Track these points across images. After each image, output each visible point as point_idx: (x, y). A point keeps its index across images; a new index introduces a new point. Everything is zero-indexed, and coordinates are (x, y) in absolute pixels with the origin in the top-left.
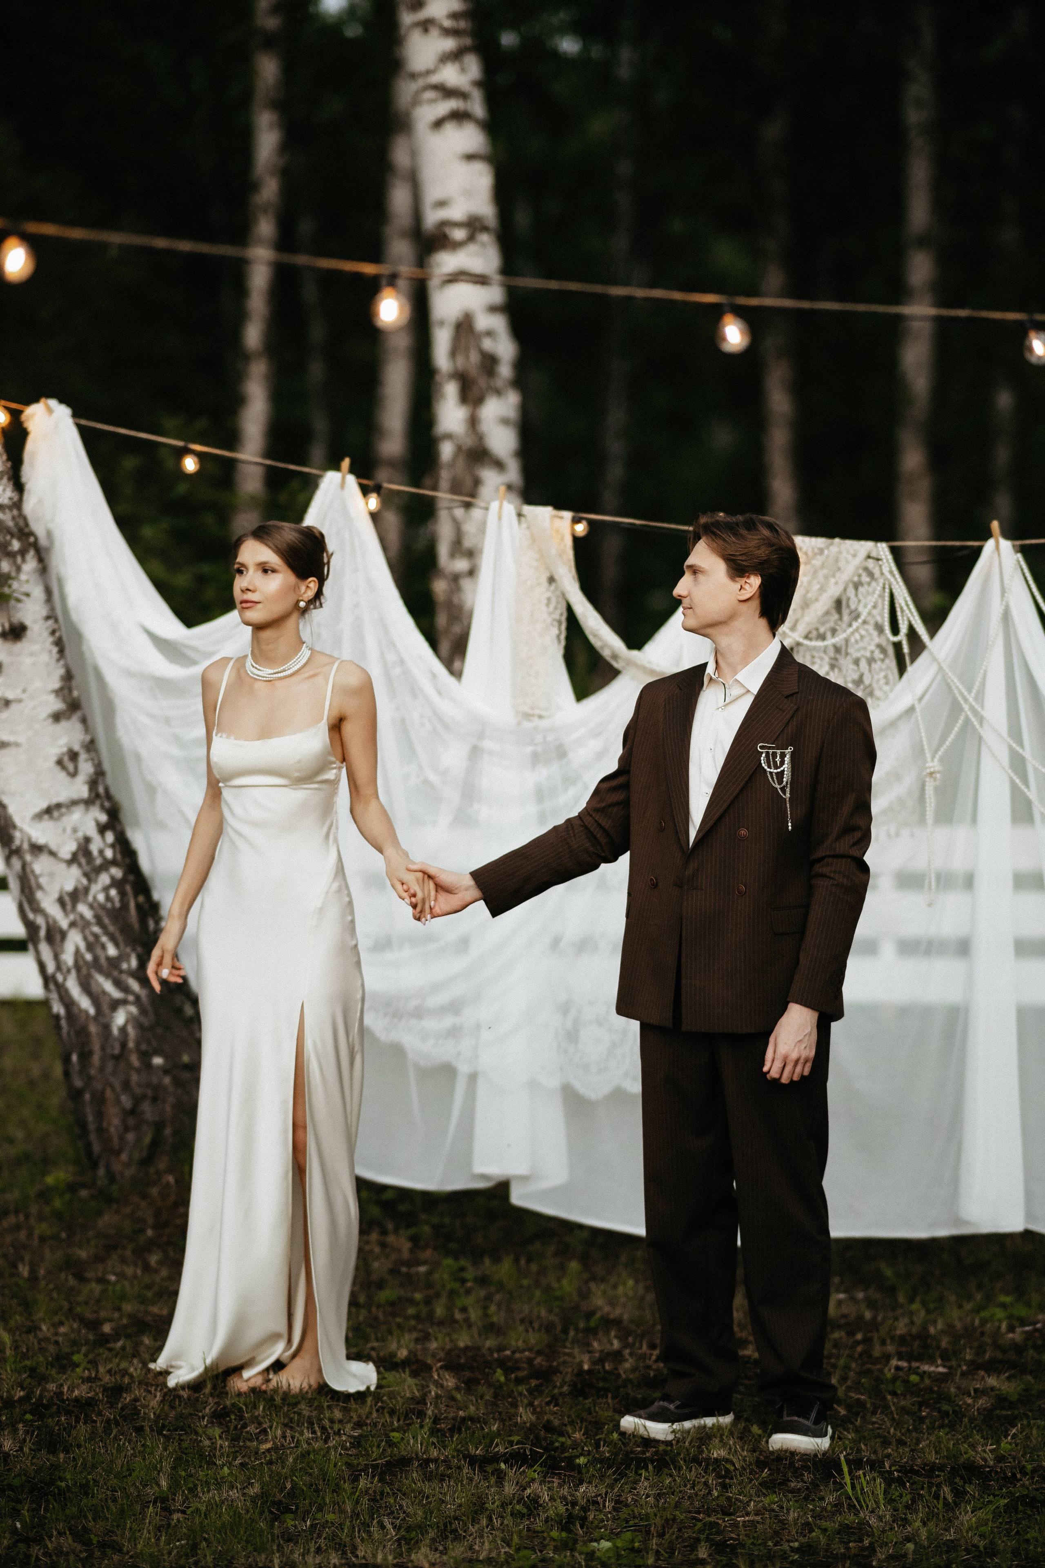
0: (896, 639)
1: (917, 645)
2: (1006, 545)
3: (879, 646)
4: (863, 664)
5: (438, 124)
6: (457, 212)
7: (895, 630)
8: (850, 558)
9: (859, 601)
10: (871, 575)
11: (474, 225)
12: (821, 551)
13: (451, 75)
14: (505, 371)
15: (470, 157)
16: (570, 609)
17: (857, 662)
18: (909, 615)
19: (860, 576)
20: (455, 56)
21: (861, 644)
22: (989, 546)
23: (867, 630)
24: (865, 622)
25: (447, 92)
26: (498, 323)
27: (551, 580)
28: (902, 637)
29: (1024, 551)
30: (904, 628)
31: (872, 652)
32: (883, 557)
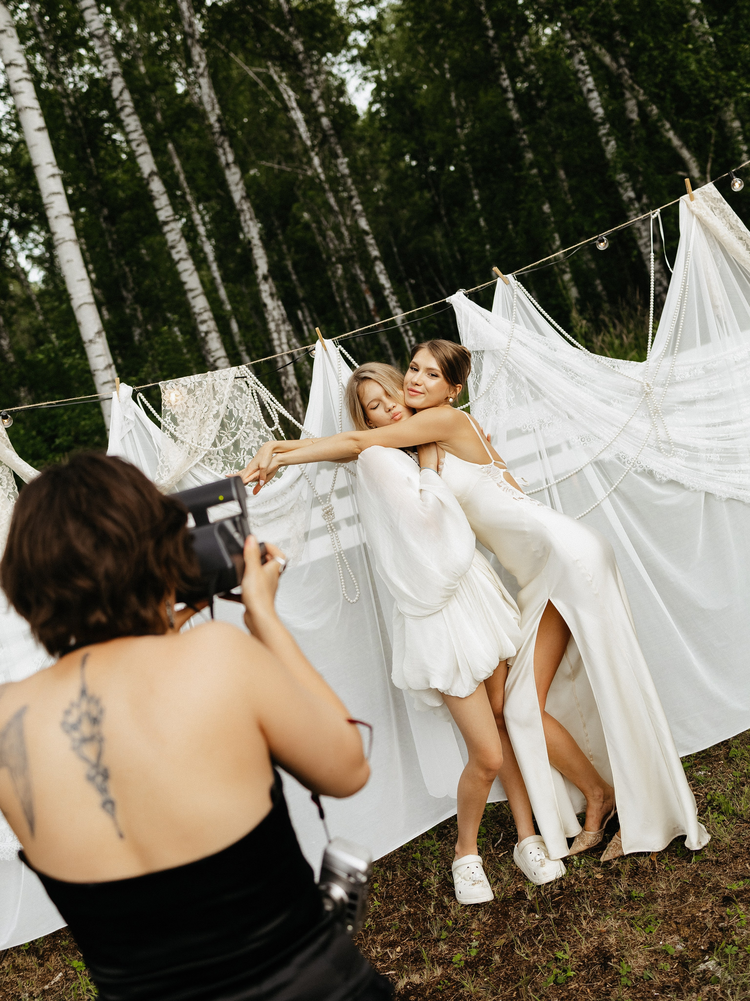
0: (273, 429)
2: (329, 343)
3: (261, 437)
4: (254, 452)
8: (223, 382)
9: (238, 410)
10: (241, 390)
12: (200, 384)
17: (250, 453)
19: (232, 392)
21: (249, 439)
22: (317, 346)
23: (250, 428)
24: (247, 424)
28: (277, 426)
30: (276, 420)
31: (258, 442)
32: (246, 374)
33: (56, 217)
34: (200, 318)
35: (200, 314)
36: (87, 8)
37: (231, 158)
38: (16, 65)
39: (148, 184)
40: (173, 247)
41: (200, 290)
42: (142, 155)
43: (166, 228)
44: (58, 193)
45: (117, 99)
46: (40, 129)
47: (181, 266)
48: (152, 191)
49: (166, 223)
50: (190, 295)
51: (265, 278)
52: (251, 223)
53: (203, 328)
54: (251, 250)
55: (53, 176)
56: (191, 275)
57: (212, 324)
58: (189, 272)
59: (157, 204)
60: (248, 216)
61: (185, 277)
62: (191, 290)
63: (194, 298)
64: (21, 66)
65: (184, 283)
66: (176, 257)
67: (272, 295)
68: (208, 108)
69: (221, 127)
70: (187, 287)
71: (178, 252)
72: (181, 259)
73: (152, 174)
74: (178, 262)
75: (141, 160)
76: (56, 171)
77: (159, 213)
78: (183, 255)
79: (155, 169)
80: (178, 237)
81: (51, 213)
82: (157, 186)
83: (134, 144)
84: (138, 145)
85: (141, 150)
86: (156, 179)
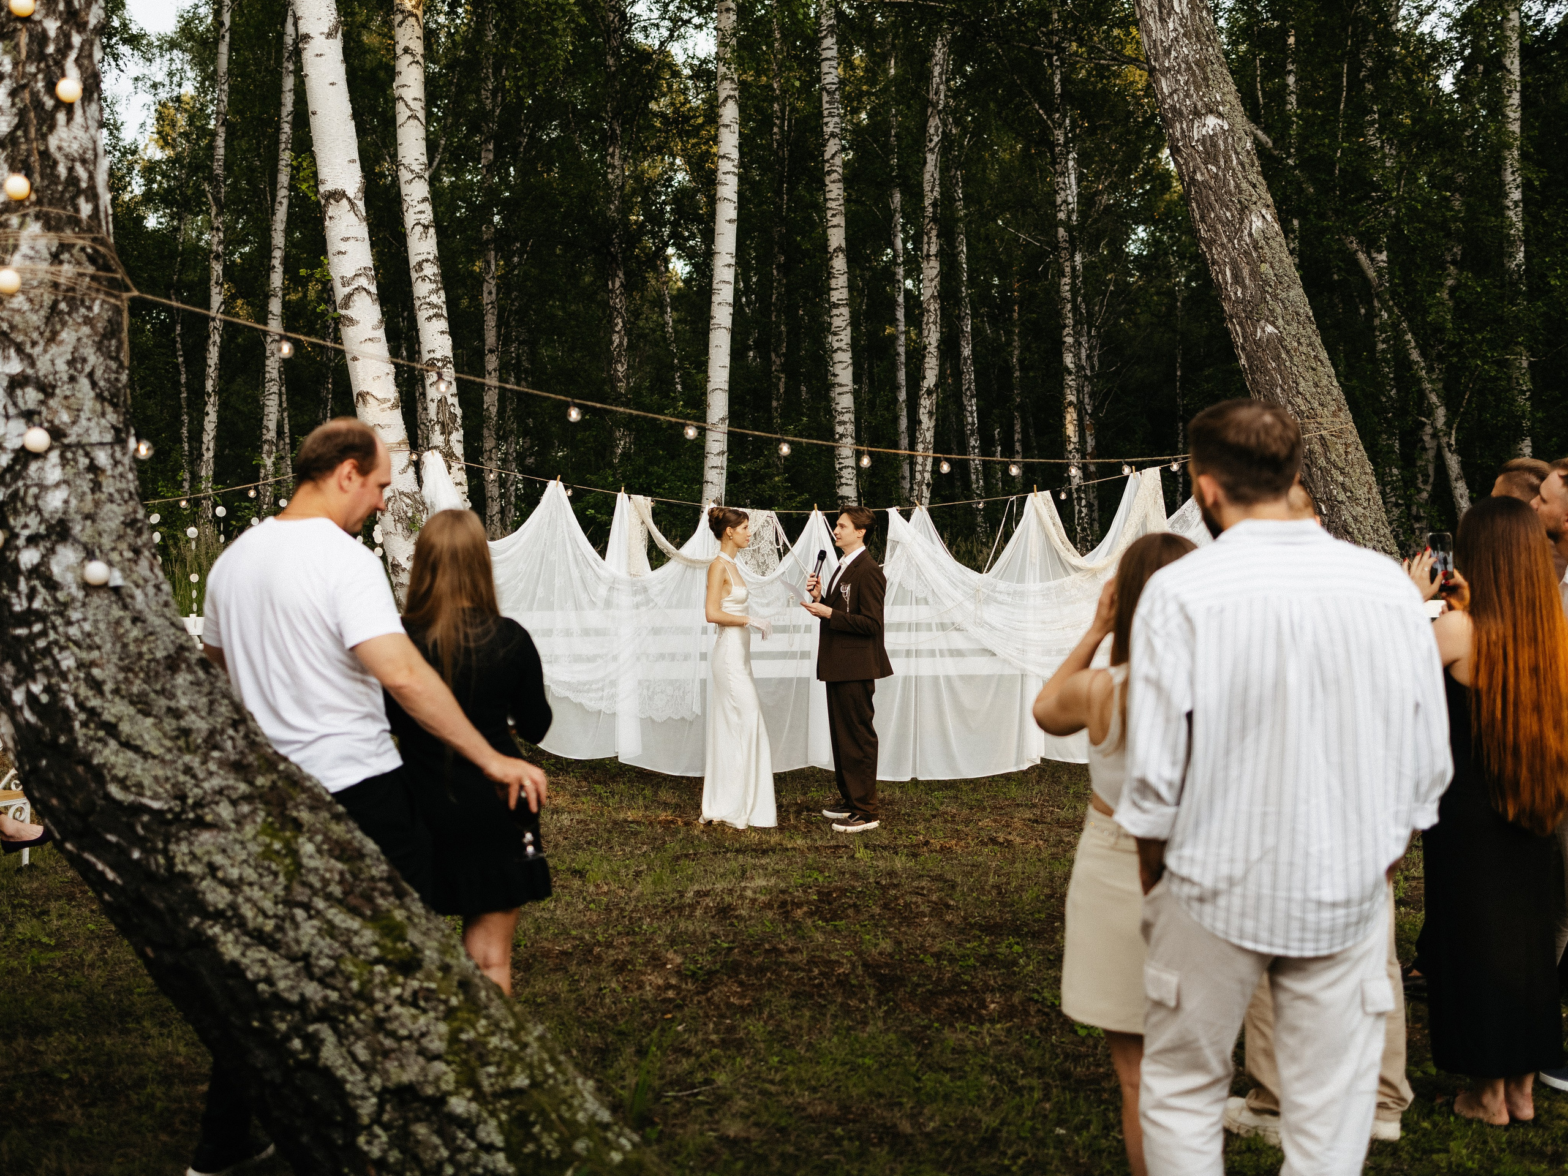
0: (778, 546)
1: (786, 550)
2: (820, 513)
3: (771, 549)
5: (429, 318)
6: (438, 355)
7: (778, 543)
8: (761, 516)
9: (764, 532)
10: (769, 522)
11: (445, 360)
13: (434, 299)
14: (459, 420)
15: (442, 332)
16: (650, 534)
18: (783, 538)
19: (765, 523)
20: (437, 291)
22: (813, 513)
23: (767, 543)
24: (766, 540)
25: (435, 306)
26: (455, 400)
29: (827, 515)
30: (781, 543)
31: (769, 551)
32: (774, 516)
33: (720, 305)
34: (840, 418)
35: (841, 413)
36: (827, 59)
37: (934, 250)
38: (729, 159)
39: (831, 259)
40: (835, 334)
41: (850, 387)
42: (834, 226)
43: (835, 312)
44: (728, 282)
45: (827, 161)
46: (730, 221)
47: (839, 356)
48: (832, 268)
49: (836, 306)
50: (837, 390)
51: (929, 392)
52: (933, 327)
53: (840, 429)
54: (924, 356)
55: (729, 265)
56: (844, 368)
57: (850, 428)
58: (844, 365)
59: (833, 283)
60: (932, 318)
61: (838, 369)
62: (841, 385)
63: (840, 394)
64: (732, 160)
65: (836, 375)
66: (835, 345)
67: (930, 413)
68: (927, 187)
69: (934, 213)
70: (836, 380)
71: (839, 341)
72: (839, 349)
73: (839, 249)
74: (835, 351)
75: (831, 232)
76: (733, 261)
77: (833, 293)
78: (843, 345)
79: (843, 245)
80: (844, 324)
81: (716, 299)
82: (839, 263)
83: (830, 213)
84: (833, 216)
85: (835, 221)
86: (841, 255)
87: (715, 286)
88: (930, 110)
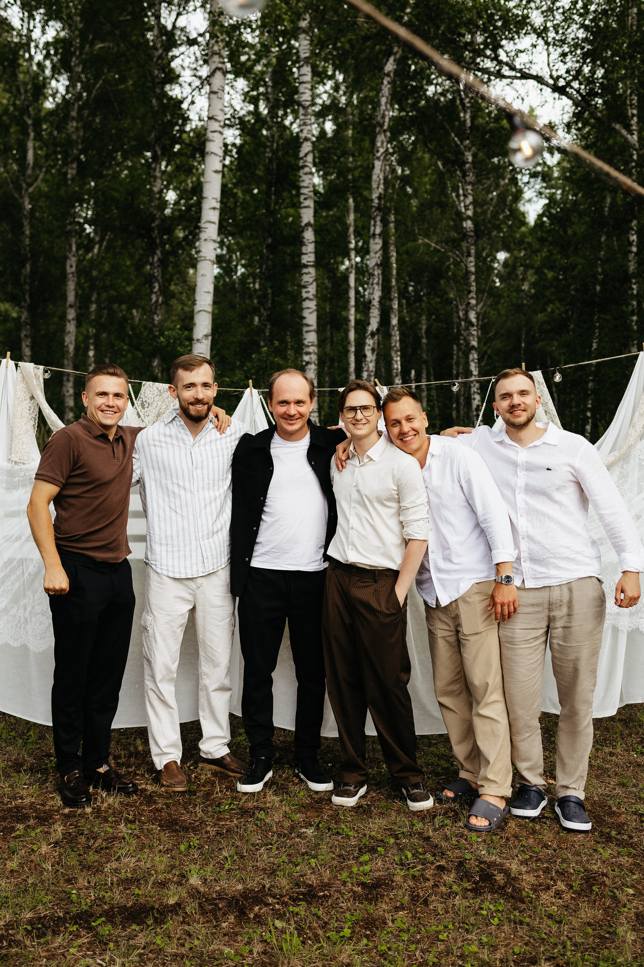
2: (255, 391)
16: (40, 412)
22: (248, 391)
27: (32, 398)
33: (205, 240)
34: (306, 350)
35: (308, 346)
37: (378, 230)
38: (216, 120)
39: (303, 231)
40: (305, 287)
41: (314, 327)
42: (306, 207)
43: (305, 270)
44: (213, 223)
45: (302, 158)
46: (216, 172)
47: (306, 304)
48: (303, 238)
49: (306, 266)
50: (305, 329)
51: (373, 334)
52: (376, 287)
53: (306, 358)
54: (369, 308)
55: (214, 209)
56: (311, 313)
57: (314, 357)
58: (311, 310)
59: (304, 249)
60: (376, 281)
61: (306, 313)
62: (308, 325)
63: (307, 332)
64: (219, 121)
65: (304, 318)
66: (304, 295)
67: (373, 350)
69: (379, 204)
70: (305, 321)
71: (308, 292)
72: (307, 298)
73: (308, 224)
74: (304, 300)
75: (303, 211)
76: (218, 205)
77: (303, 257)
78: (310, 296)
79: (312, 221)
80: (311, 280)
81: (203, 236)
82: (309, 235)
83: (302, 197)
84: (305, 199)
85: (306, 203)
86: (310, 229)
87: (202, 225)
88: (378, 129)
